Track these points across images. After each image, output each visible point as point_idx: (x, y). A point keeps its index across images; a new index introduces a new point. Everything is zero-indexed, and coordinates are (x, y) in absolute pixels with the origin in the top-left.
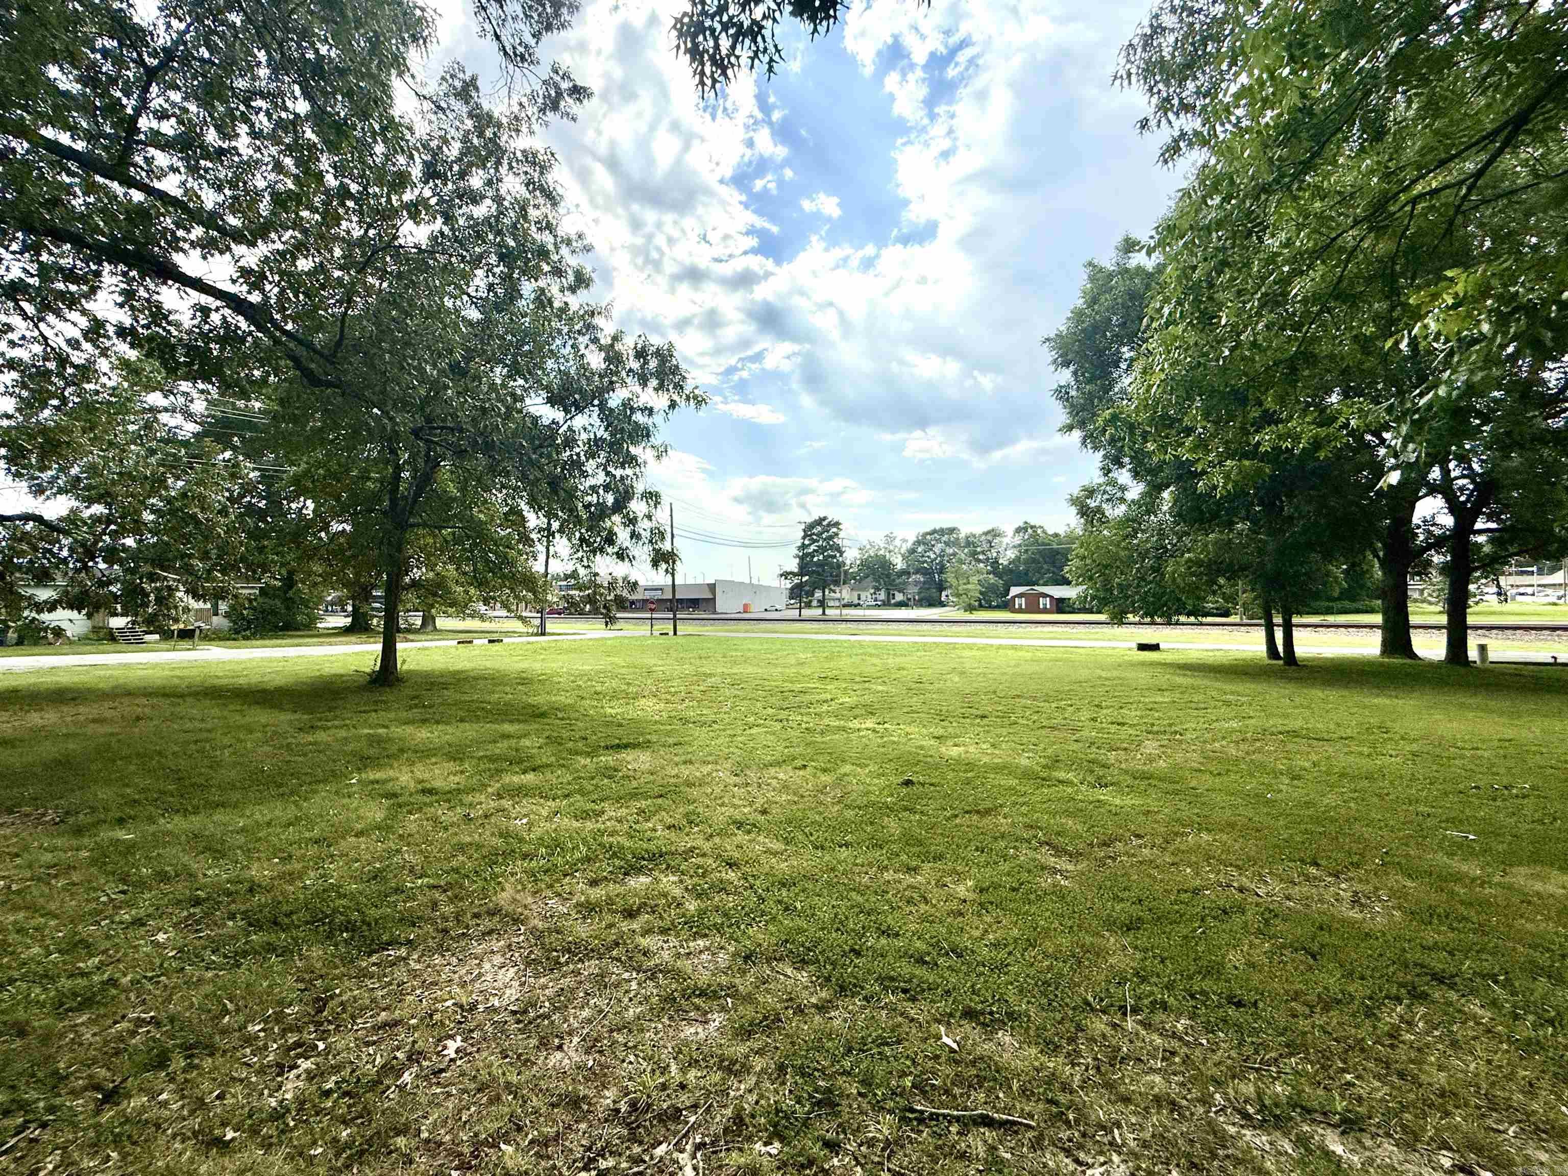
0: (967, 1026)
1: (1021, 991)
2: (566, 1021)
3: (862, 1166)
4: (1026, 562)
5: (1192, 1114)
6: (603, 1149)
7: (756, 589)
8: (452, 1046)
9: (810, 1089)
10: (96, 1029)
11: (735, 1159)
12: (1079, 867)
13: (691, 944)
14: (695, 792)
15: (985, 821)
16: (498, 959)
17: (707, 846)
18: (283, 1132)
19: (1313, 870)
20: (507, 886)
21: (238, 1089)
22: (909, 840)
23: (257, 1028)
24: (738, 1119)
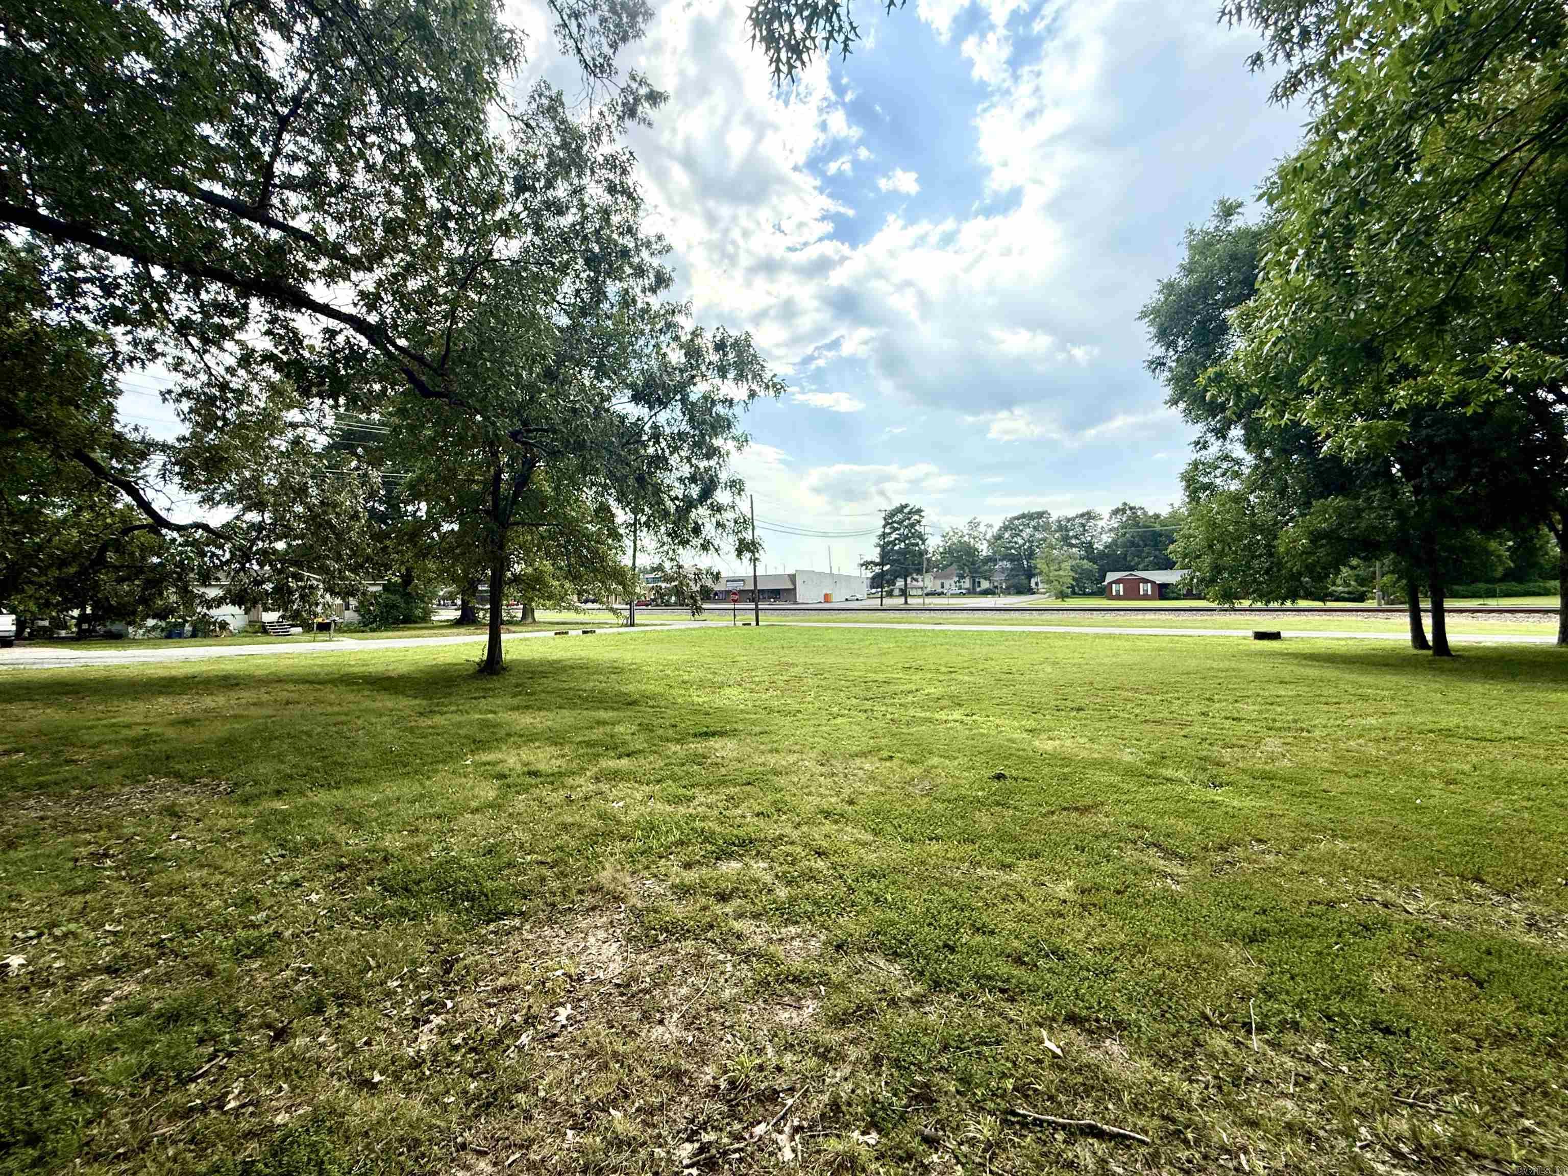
0: (1072, 1032)
1: (1130, 999)
2: (666, 997)
3: (963, 1165)
4: (1124, 545)
5: (1333, 1147)
6: (705, 1123)
7: (836, 579)
8: (563, 1013)
9: (907, 1083)
10: (266, 975)
11: (834, 1145)
12: (1192, 872)
13: (783, 930)
14: (782, 781)
15: (1085, 820)
16: (601, 934)
17: (795, 834)
18: (421, 1079)
19: (1476, 888)
20: (607, 865)
21: (381, 1037)
22: (1003, 836)
23: (396, 984)
24: (835, 1106)
